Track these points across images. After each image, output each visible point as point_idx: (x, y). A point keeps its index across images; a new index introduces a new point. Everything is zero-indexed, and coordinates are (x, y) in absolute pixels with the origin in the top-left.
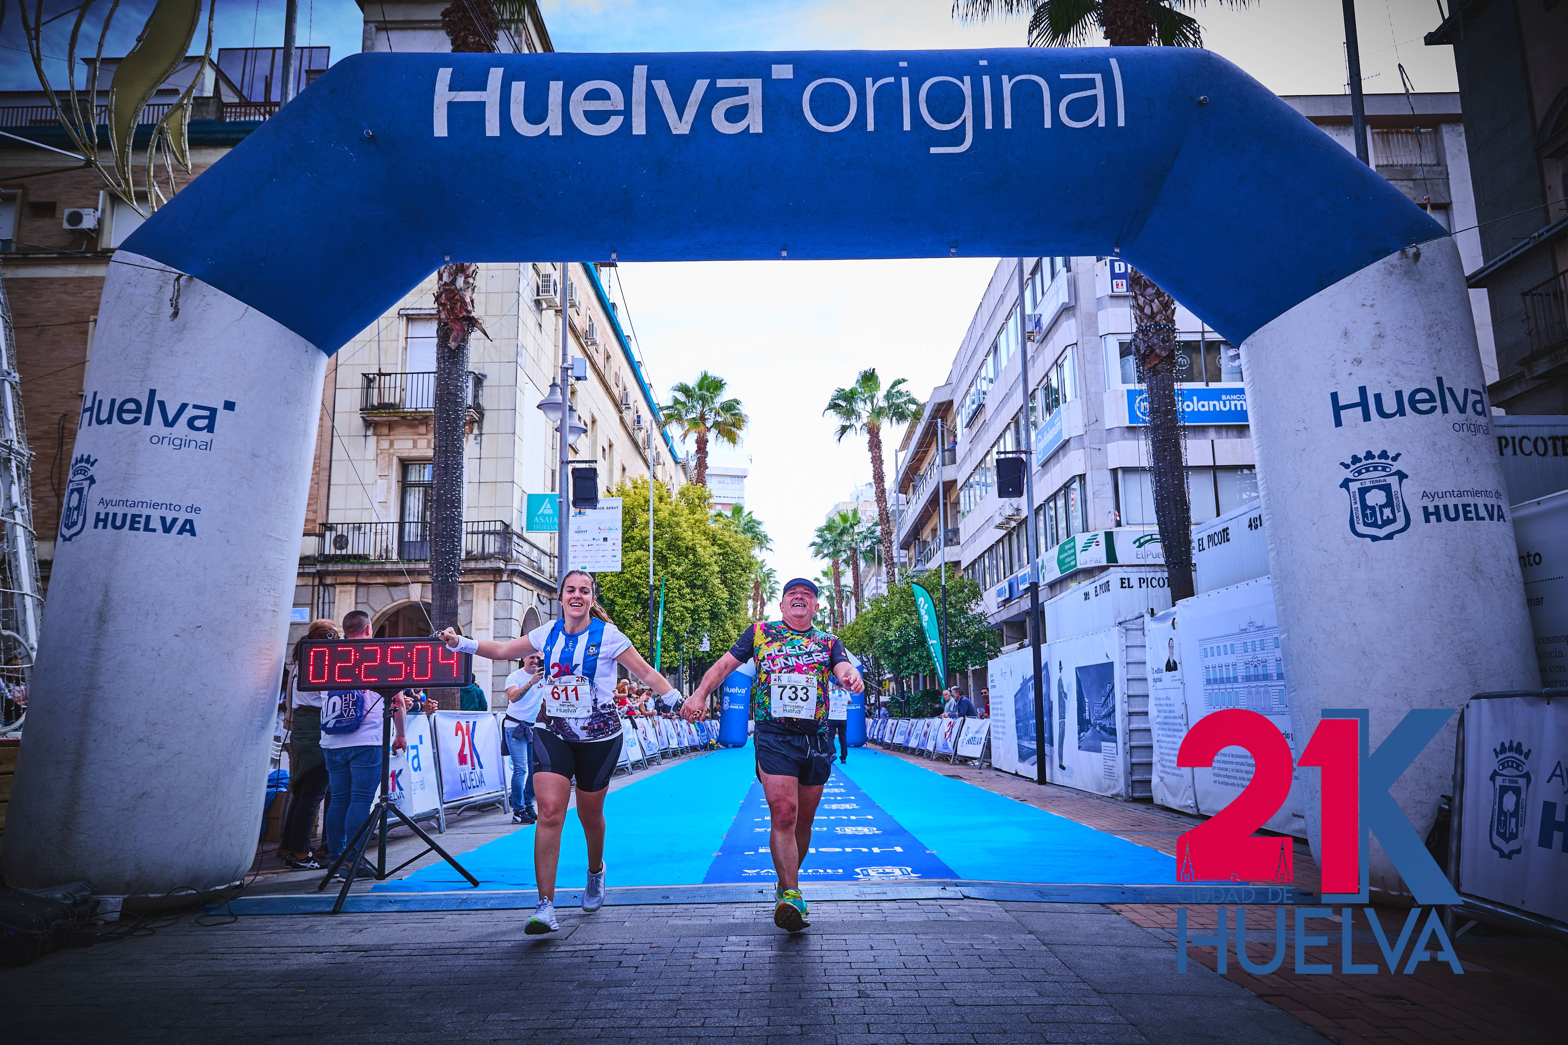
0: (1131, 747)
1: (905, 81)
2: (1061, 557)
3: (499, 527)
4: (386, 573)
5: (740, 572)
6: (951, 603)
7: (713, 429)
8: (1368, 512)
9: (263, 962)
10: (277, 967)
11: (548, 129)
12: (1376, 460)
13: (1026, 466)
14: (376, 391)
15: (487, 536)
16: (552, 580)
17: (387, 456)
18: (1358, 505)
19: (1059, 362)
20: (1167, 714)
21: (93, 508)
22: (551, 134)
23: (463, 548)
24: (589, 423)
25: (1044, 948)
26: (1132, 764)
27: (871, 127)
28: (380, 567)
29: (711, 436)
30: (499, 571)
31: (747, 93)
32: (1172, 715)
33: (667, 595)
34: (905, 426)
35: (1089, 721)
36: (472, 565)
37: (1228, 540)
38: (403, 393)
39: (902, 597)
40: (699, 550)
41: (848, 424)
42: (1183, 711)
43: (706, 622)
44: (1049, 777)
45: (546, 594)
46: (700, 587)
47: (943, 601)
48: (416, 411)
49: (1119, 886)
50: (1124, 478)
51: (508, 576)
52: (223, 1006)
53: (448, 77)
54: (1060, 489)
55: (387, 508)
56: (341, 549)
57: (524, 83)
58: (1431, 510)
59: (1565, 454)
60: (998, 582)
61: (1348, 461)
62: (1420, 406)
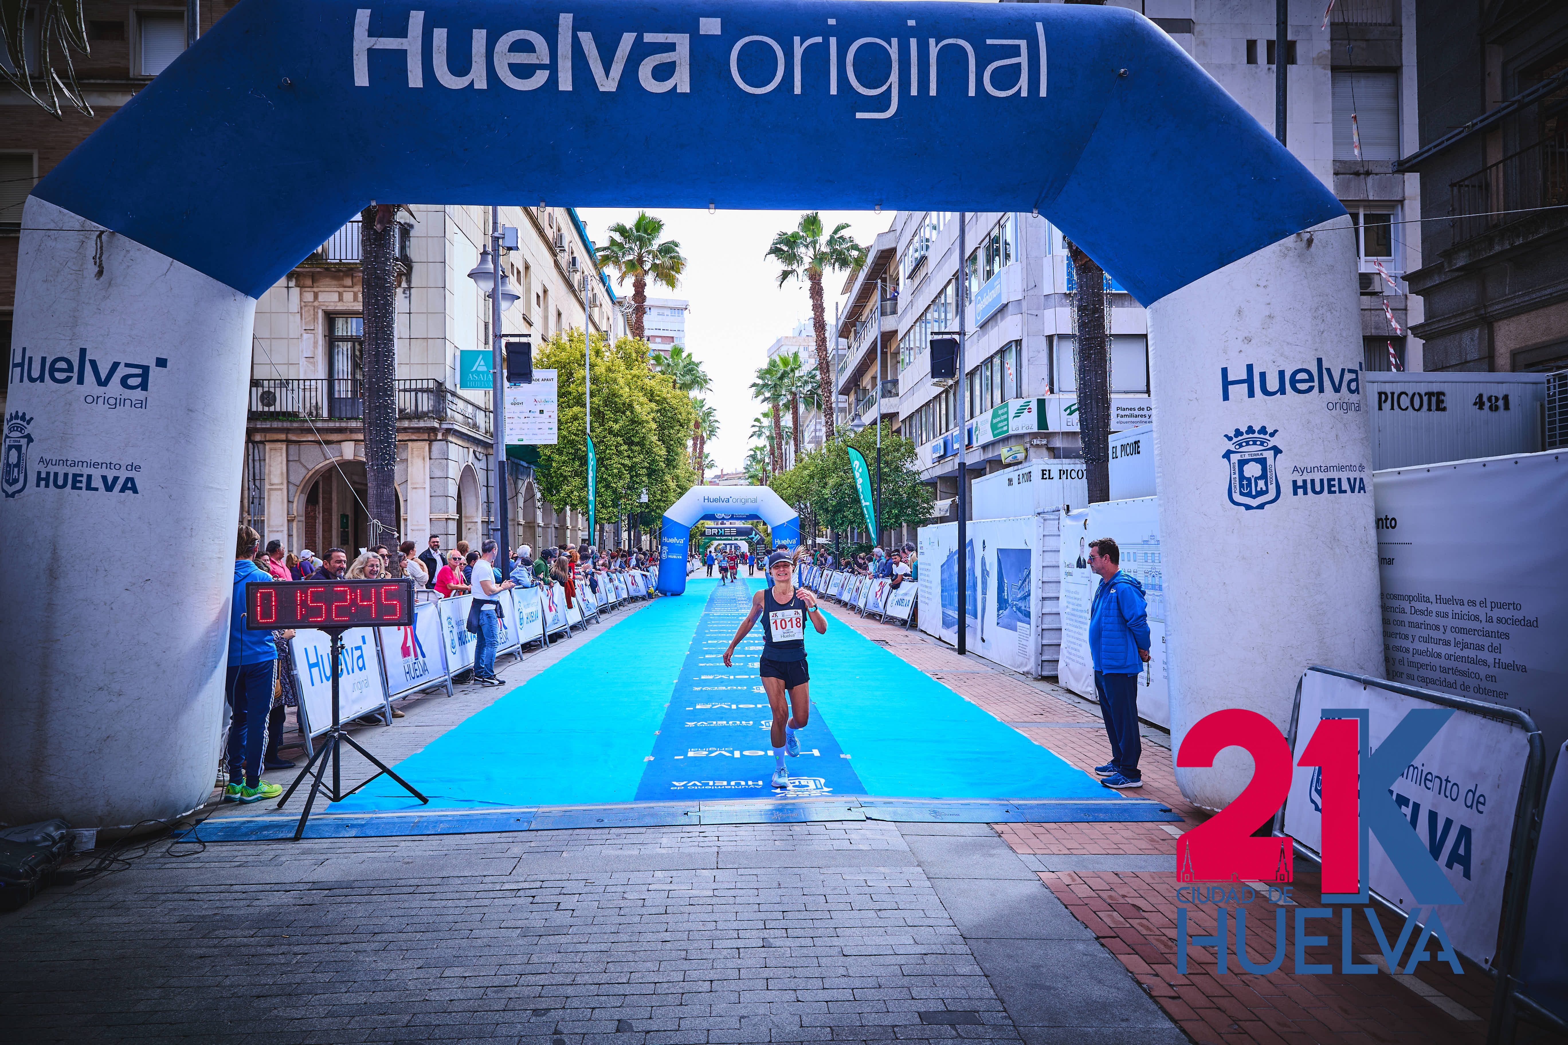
0: (1043, 629)
1: (833, 41)
2: (995, 421)
3: (431, 385)
4: (319, 430)
5: (677, 428)
7: (650, 272)
9: (236, 903)
10: (251, 910)
11: (472, 83)
12: (1256, 435)
13: (959, 348)
15: (420, 394)
16: (488, 436)
17: (312, 309)
18: (1237, 476)
19: (1002, 222)
20: (1075, 607)
21: (34, 467)
22: (476, 87)
23: (396, 406)
24: (522, 269)
25: (928, 884)
26: (1043, 645)
27: (798, 90)
29: (649, 279)
30: (434, 430)
31: (674, 50)
32: (1079, 608)
33: (604, 452)
35: (1006, 601)
36: (406, 424)
37: (1139, 453)
39: (838, 455)
40: (637, 408)
41: (790, 269)
43: (644, 479)
44: (969, 646)
45: (482, 451)
46: (638, 444)
47: (878, 460)
48: (341, 263)
49: (1006, 802)
50: (1058, 345)
51: (443, 435)
52: (208, 961)
53: (367, 20)
54: (996, 353)
55: (314, 364)
56: (269, 405)
57: (446, 30)
58: (1300, 483)
59: (1438, 409)
60: (934, 438)
61: (1232, 434)
62: (1299, 386)
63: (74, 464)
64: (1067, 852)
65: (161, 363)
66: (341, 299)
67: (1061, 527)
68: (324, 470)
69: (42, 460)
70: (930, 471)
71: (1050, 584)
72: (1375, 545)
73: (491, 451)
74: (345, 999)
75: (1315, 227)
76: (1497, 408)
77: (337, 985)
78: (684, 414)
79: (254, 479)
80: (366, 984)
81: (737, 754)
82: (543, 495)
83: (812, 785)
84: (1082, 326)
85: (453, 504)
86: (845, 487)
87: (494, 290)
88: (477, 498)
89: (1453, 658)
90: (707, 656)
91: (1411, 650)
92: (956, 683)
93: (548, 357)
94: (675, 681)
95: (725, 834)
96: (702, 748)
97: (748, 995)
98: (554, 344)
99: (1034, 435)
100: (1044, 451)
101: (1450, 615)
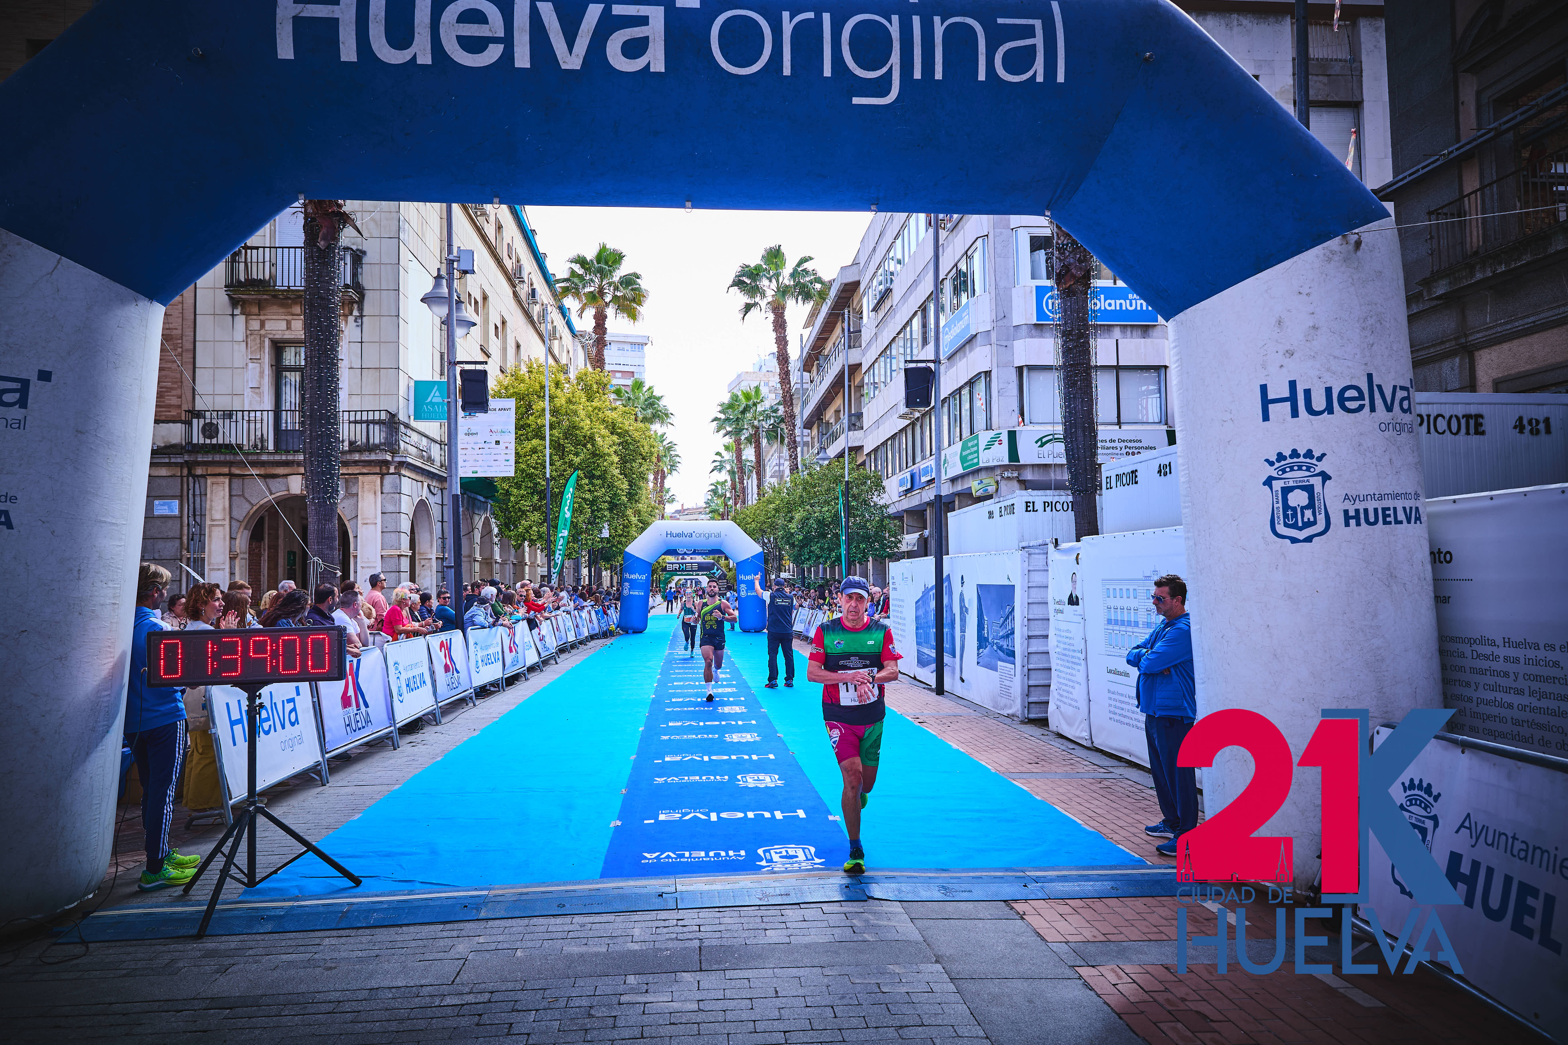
0: (1029, 670)
1: (826, 17)
2: (964, 453)
3: (383, 416)
4: (263, 464)
5: (640, 461)
6: (854, 496)
7: (611, 305)
8: (1290, 512)
11: (414, 57)
12: (1301, 459)
13: (934, 376)
14: (242, 266)
15: (371, 426)
16: (443, 469)
17: (258, 338)
18: (1280, 505)
19: (969, 253)
20: (1067, 646)
22: (419, 62)
23: (346, 437)
24: (479, 299)
26: (1029, 686)
27: (787, 71)
28: (255, 458)
29: (610, 312)
30: (386, 463)
31: (647, 24)
32: (1072, 648)
34: (809, 306)
35: (987, 640)
36: (357, 457)
37: (1136, 483)
38: (273, 269)
39: (804, 489)
40: (598, 440)
41: (752, 302)
42: (1082, 646)
43: (606, 513)
44: (947, 687)
45: (437, 485)
46: (599, 477)
47: (846, 494)
48: (289, 290)
49: (1021, 874)
50: (1029, 376)
51: (395, 468)
54: (966, 384)
55: (260, 395)
56: (211, 438)
58: (1352, 513)
59: (1477, 432)
60: (900, 471)
61: (1273, 458)
62: (1348, 404)
64: (1102, 938)
66: (289, 327)
67: (1050, 562)
68: (269, 505)
70: (896, 504)
71: (1036, 622)
72: (1431, 581)
73: (446, 485)
75: (1361, 229)
76: (1538, 432)
78: (646, 447)
79: (194, 515)
81: (714, 817)
82: (500, 530)
83: (801, 857)
84: (1066, 352)
85: (405, 540)
86: (811, 521)
87: (449, 316)
88: (431, 533)
89: (1528, 709)
90: (674, 700)
91: (1475, 699)
92: (940, 727)
93: (506, 388)
94: (641, 729)
95: (707, 921)
96: (674, 810)
98: (512, 376)
99: (1005, 468)
100: (1015, 484)
101: (1522, 660)
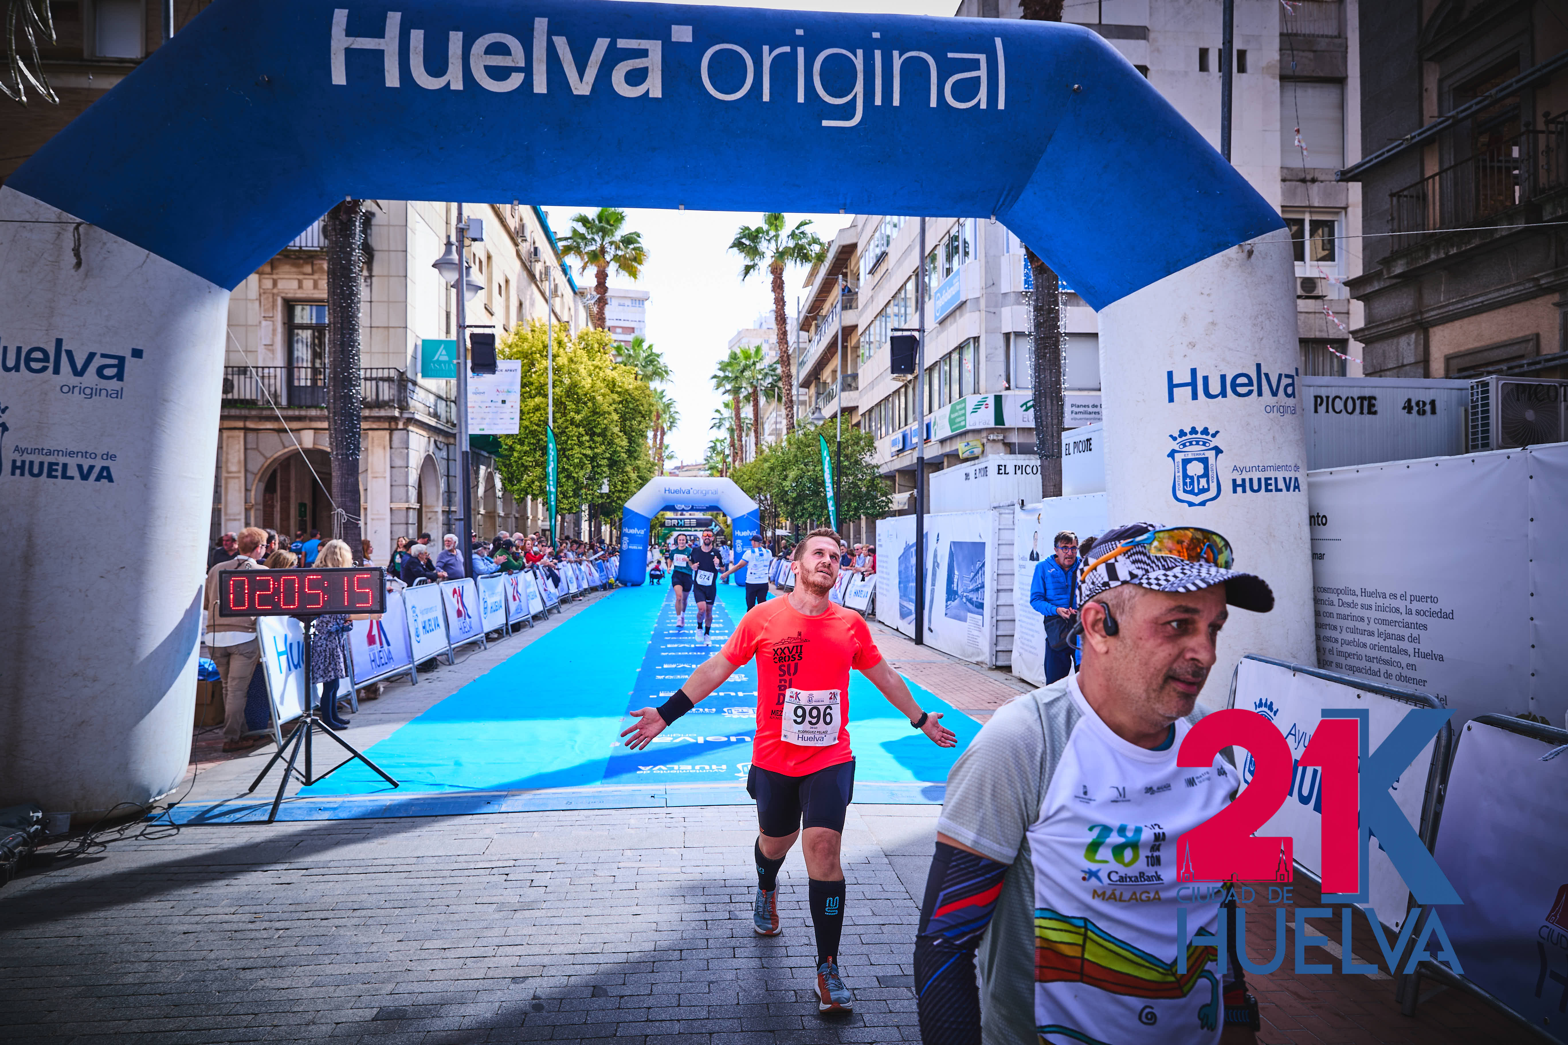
0: (996, 621)
1: (801, 51)
2: (953, 416)
3: (393, 374)
4: (276, 419)
5: (639, 419)
6: (846, 456)
7: (612, 263)
11: (448, 84)
12: (1199, 435)
13: (919, 345)
15: (381, 383)
16: (449, 425)
17: (271, 296)
18: (1181, 474)
21: (8, 456)
22: (453, 87)
24: (484, 261)
25: (886, 860)
26: (997, 636)
27: (766, 98)
28: (269, 412)
29: (611, 270)
30: (394, 419)
31: (647, 56)
33: (566, 442)
34: (808, 267)
35: (956, 592)
36: (366, 413)
37: (1090, 450)
39: (799, 448)
40: (599, 398)
41: (752, 264)
43: (605, 470)
45: (444, 440)
46: (599, 435)
47: (838, 454)
48: (300, 250)
50: (1015, 343)
51: (404, 424)
52: (191, 936)
53: (344, 20)
54: (955, 349)
55: (273, 352)
56: (226, 393)
57: (422, 31)
58: (1239, 482)
59: (1370, 412)
60: (893, 431)
61: (1176, 434)
62: (1239, 390)
63: (50, 453)
65: (137, 353)
66: (300, 287)
67: (1016, 522)
68: (282, 458)
69: (17, 449)
70: (889, 464)
71: (1005, 577)
72: (1309, 541)
73: (452, 441)
74: (329, 969)
75: (1256, 240)
76: (1424, 412)
77: (320, 957)
78: (646, 406)
80: (348, 956)
81: (701, 740)
82: (503, 484)
84: (1038, 325)
85: (413, 493)
86: (805, 479)
87: (457, 281)
88: (438, 487)
89: (1376, 648)
90: (669, 646)
91: (1340, 640)
92: (913, 672)
93: (510, 347)
94: (638, 670)
95: (691, 815)
97: (716, 962)
98: (516, 334)
99: (990, 430)
100: (1000, 446)
101: (1374, 607)
